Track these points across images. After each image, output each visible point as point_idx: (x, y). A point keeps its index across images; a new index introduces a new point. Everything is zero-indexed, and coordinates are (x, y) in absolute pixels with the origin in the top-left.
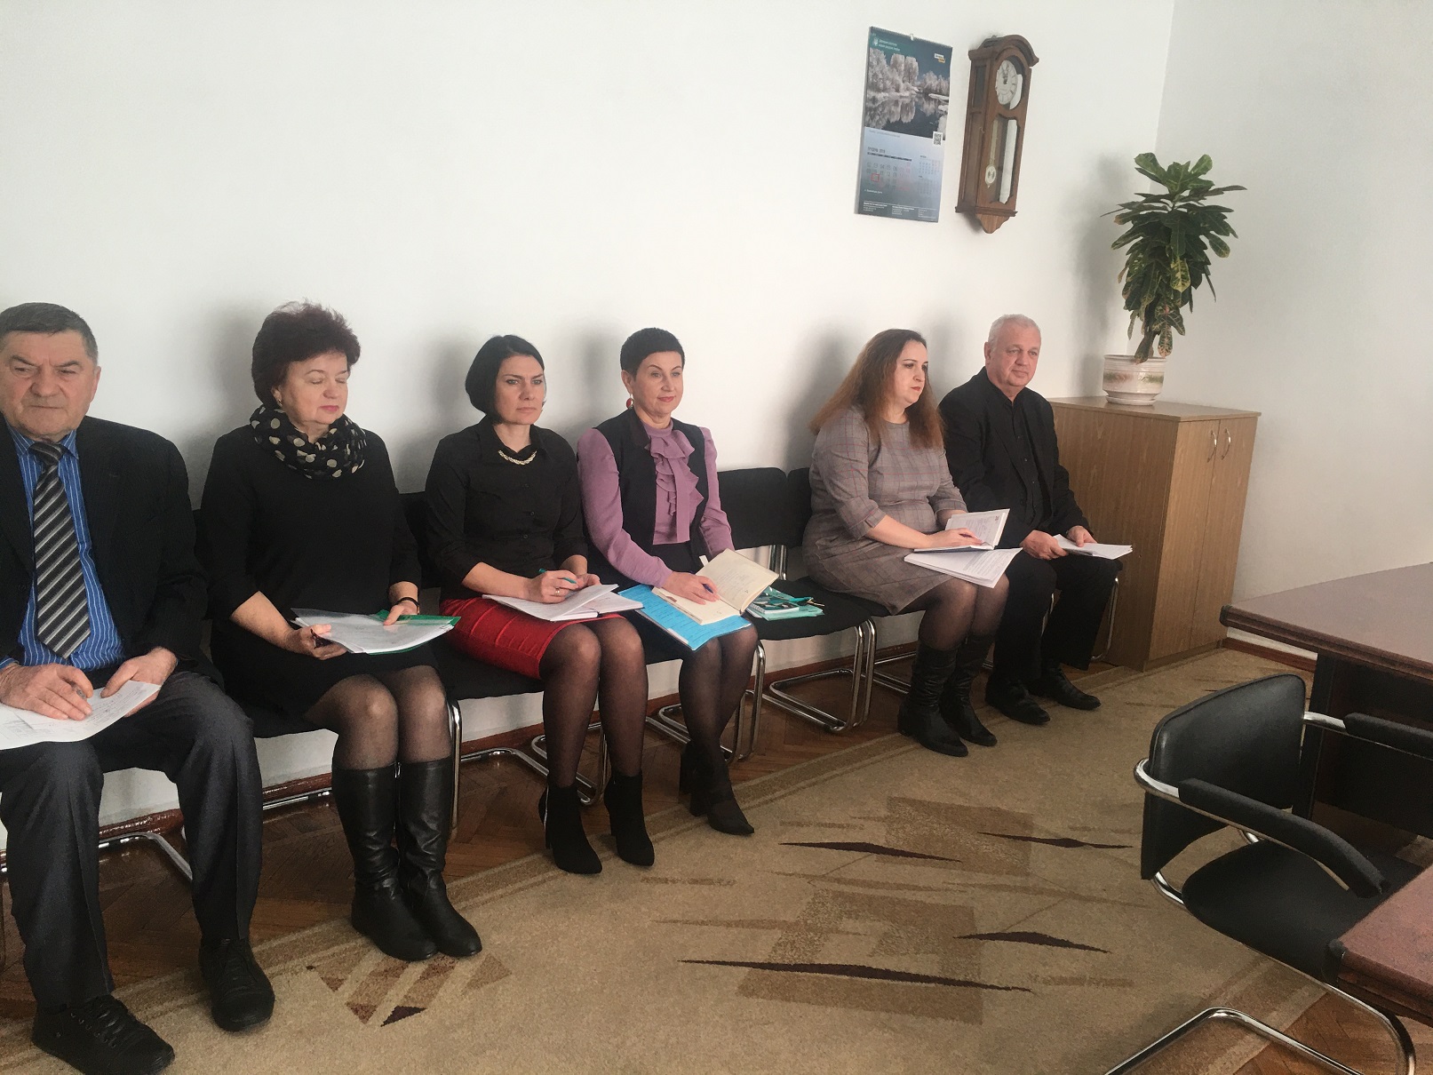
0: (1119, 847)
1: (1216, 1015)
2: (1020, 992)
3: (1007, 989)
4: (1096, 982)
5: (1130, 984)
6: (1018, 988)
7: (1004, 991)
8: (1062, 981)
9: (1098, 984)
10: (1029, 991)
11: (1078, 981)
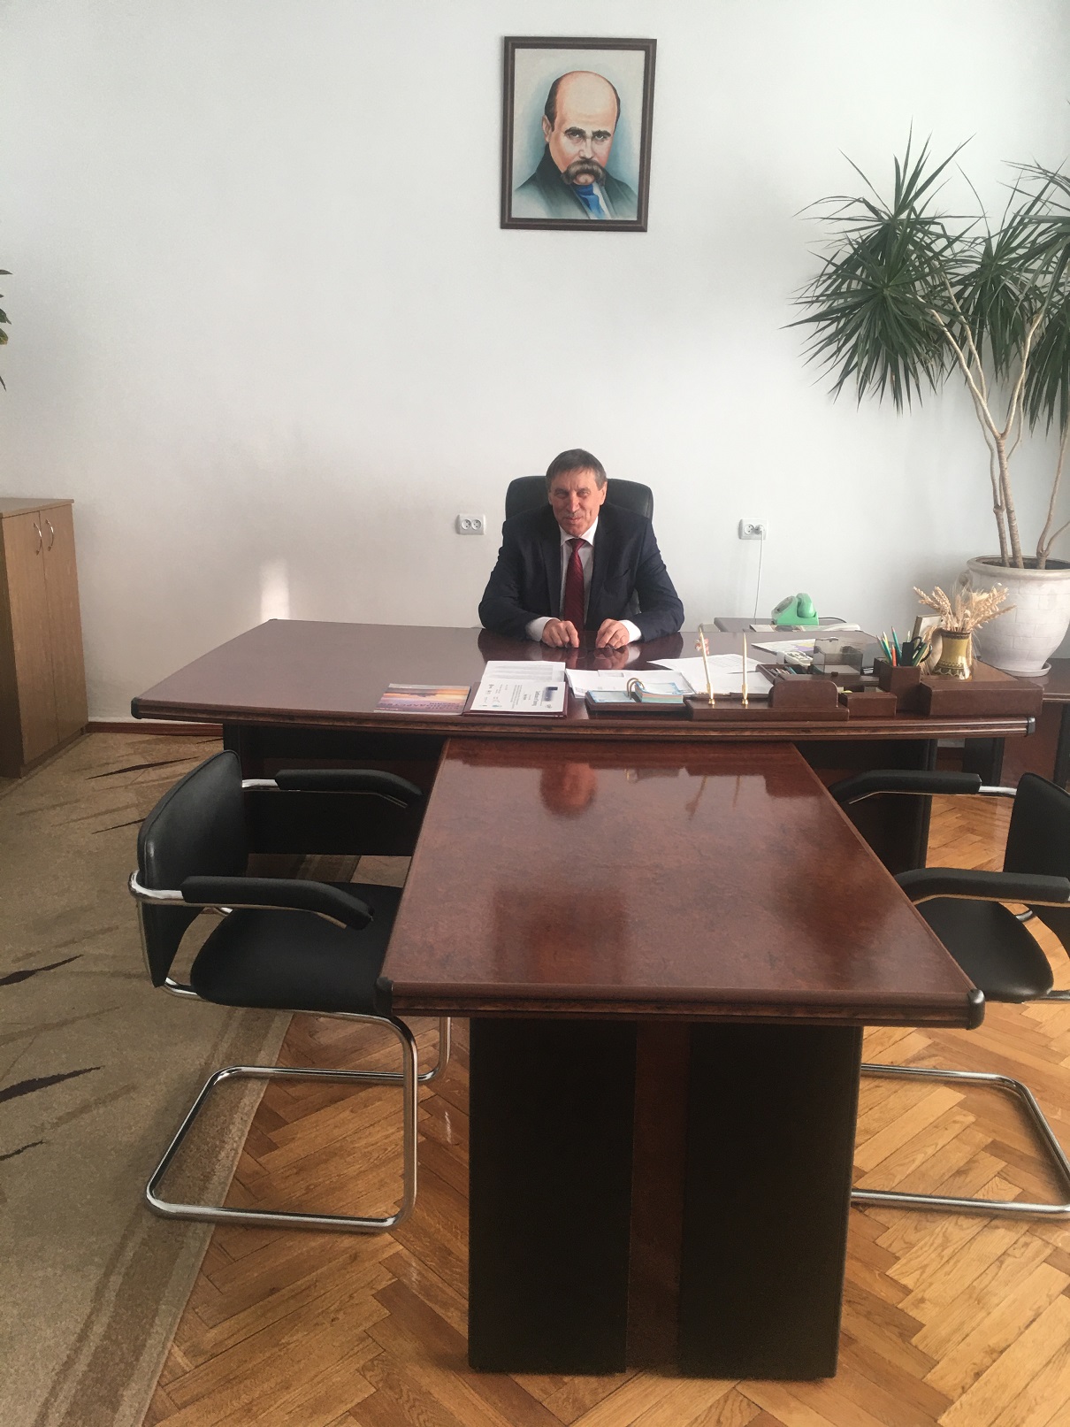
0: (70, 960)
1: (220, 1078)
2: (32, 1149)
3: (18, 1152)
4: (100, 1102)
5: (134, 1088)
6: (28, 1146)
7: (16, 1156)
8: (72, 1115)
9: (104, 1102)
10: (41, 1142)
11: (85, 1108)
